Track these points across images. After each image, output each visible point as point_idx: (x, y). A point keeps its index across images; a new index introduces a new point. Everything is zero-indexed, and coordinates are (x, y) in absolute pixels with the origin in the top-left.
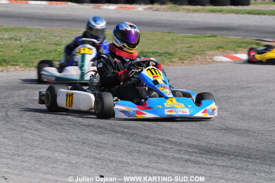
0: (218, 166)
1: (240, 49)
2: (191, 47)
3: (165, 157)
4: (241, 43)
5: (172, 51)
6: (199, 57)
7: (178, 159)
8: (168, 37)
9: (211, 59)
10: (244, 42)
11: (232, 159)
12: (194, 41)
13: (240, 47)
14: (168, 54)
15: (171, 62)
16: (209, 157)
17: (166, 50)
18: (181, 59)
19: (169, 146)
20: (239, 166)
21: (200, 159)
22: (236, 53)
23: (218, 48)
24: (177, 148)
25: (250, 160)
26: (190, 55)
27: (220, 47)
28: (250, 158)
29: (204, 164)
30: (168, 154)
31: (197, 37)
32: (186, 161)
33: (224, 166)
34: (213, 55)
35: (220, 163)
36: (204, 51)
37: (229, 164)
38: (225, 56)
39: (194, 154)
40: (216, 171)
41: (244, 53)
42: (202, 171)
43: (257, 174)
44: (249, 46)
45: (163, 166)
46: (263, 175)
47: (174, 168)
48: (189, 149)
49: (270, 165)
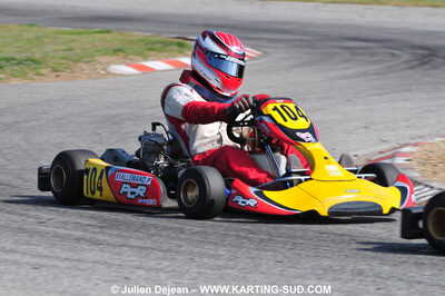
0: (132, 247)
1: (152, 53)
2: (70, 49)
3: (41, 234)
4: (153, 43)
5: (38, 56)
6: (84, 66)
7: (64, 238)
8: (30, 33)
9: (104, 70)
10: (158, 42)
11: (153, 235)
12: (73, 41)
13: (152, 49)
14: (33, 61)
15: (38, 74)
17: (29, 55)
18: (54, 70)
20: (165, 246)
21: (100, 237)
22: (146, 59)
23: (116, 51)
24: (62, 219)
25: (182, 236)
26: (69, 63)
27: (119, 50)
29: (108, 244)
31: (80, 33)
32: (78, 240)
33: (141, 248)
34: (108, 64)
35: (134, 242)
36: (93, 56)
37: (149, 244)
38: (128, 65)
39: (90, 229)
40: (130, 257)
41: (159, 59)
42: (106, 256)
43: (197, 259)
44: (166, 48)
45: (41, 250)
46: (205, 260)
47: (58, 252)
48: (80, 220)
49: (216, 244)
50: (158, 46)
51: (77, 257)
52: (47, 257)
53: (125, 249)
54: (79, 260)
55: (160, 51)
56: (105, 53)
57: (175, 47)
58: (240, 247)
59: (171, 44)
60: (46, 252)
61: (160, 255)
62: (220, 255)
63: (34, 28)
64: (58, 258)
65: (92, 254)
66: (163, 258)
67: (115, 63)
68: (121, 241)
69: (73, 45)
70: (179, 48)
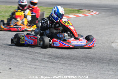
0: (61, 63)
1: (71, 13)
3: (38, 60)
4: (71, 11)
7: (44, 61)
11: (66, 60)
16: (57, 59)
19: (40, 55)
20: (69, 63)
21: (53, 61)
22: (69, 15)
24: (43, 56)
28: (74, 60)
29: (55, 63)
32: (47, 61)
35: (61, 62)
37: (65, 62)
39: (50, 58)
40: (60, 66)
41: (73, 15)
42: (54, 66)
43: (77, 66)
44: (75, 12)
45: (37, 64)
46: (79, 67)
47: (42, 65)
48: (48, 56)
49: (82, 62)
51: (46, 66)
52: (39, 66)
53: (59, 64)
54: (47, 67)
55: (73, 13)
57: (77, 12)
58: (89, 63)
59: (76, 11)
60: (39, 65)
61: (68, 65)
62: (83, 65)
63: (41, 7)
64: (41, 66)
65: (50, 65)
66: (68, 66)
68: (58, 62)
70: (78, 12)
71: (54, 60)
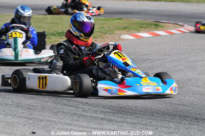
0: (128, 123)
1: (142, 29)
2: (102, 28)
3: (84, 116)
4: (142, 24)
6: (109, 36)
7: (96, 118)
9: (119, 37)
10: (145, 24)
11: (138, 117)
12: (104, 23)
13: (141, 27)
16: (120, 116)
18: (94, 38)
19: (87, 108)
20: (144, 122)
21: (113, 118)
22: (139, 32)
23: (124, 28)
24: (94, 109)
25: (153, 118)
26: (101, 34)
27: (126, 28)
28: (153, 116)
29: (116, 121)
30: (87, 114)
31: (107, 20)
32: (102, 119)
33: (132, 123)
34: (120, 34)
35: (129, 120)
36: (113, 31)
37: (136, 121)
38: (130, 35)
39: (108, 114)
41: (145, 32)
42: (115, 127)
43: (159, 129)
44: (149, 27)
45: (83, 124)
46: (163, 129)
47: (92, 125)
48: (103, 110)
49: (169, 121)
50: (145, 25)
51: (101, 127)
52: (86, 127)
53: (124, 123)
55: (146, 28)
56: (119, 29)
57: (153, 26)
58: (181, 123)
59: (151, 24)
60: (86, 125)
61: (141, 126)
62: (171, 127)
64: (92, 128)
65: (108, 126)
66: (143, 128)
67: (123, 34)
68: (122, 120)
69: (104, 25)
70: (155, 27)
71: (115, 116)
